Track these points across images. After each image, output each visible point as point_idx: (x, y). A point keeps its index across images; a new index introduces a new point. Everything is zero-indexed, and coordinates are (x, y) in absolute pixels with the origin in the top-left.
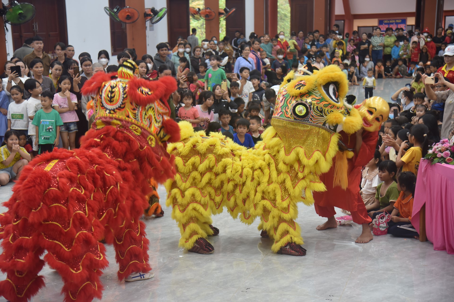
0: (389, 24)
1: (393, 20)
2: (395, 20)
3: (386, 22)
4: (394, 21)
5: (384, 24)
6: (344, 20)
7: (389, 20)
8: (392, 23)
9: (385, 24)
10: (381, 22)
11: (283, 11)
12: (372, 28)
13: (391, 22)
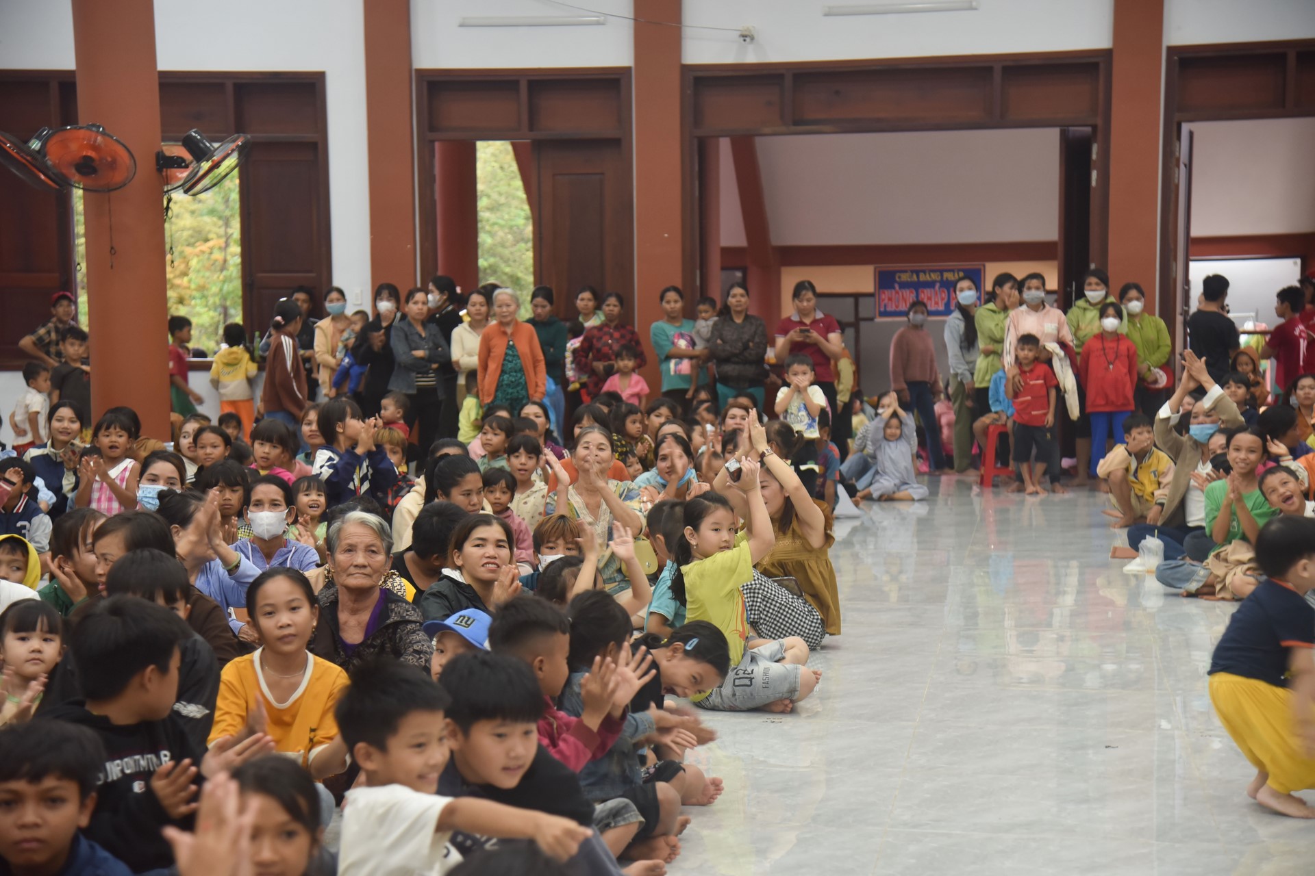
0: (917, 286)
1: (934, 271)
2: (941, 272)
3: (905, 277)
4: (935, 276)
5: (897, 286)
6: (744, 270)
7: (917, 272)
8: (930, 285)
9: (904, 285)
10: (885, 281)
11: (509, 266)
12: (851, 301)
13: (922, 277)
